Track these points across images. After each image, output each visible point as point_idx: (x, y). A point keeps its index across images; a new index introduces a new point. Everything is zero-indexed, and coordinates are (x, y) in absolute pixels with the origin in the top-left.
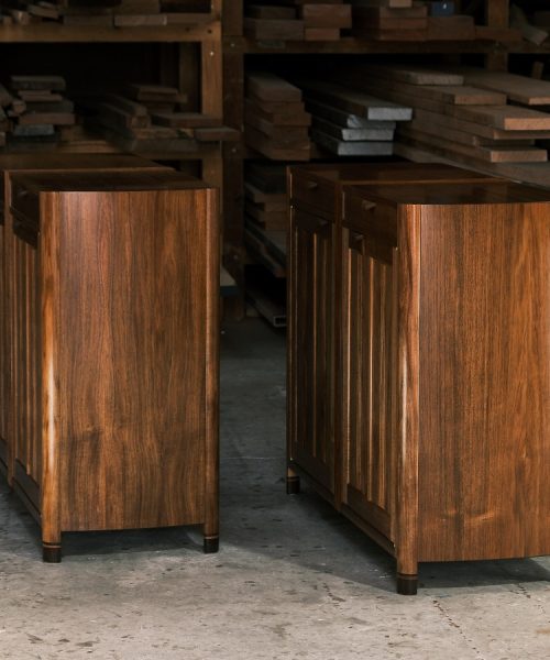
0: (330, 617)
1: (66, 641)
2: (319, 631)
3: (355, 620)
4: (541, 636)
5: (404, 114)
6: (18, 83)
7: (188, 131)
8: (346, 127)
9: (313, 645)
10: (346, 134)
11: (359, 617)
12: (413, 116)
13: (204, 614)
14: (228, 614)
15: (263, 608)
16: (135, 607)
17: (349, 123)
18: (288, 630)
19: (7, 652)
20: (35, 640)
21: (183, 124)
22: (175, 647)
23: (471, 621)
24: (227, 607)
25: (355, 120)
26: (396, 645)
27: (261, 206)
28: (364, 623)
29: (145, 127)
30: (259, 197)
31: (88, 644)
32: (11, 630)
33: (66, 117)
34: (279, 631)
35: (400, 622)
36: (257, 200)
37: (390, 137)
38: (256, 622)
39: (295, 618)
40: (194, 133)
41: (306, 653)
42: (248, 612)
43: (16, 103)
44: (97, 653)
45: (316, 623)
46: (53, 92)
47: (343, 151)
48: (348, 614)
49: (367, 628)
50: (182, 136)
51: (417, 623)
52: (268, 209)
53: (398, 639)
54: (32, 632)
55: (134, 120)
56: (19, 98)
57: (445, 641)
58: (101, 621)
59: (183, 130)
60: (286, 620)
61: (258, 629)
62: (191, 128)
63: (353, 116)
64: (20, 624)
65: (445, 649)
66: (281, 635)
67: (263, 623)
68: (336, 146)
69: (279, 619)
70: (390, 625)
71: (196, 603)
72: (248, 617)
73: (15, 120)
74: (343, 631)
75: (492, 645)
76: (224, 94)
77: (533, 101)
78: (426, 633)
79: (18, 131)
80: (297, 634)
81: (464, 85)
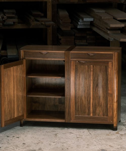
0: (66, 132)
1: (14, 137)
2: (64, 135)
3: (71, 133)
4: (107, 136)
5: (92, 19)
6: (5, 12)
7: (43, 23)
8: (79, 22)
9: (62, 138)
10: (79, 23)
11: (72, 132)
12: (94, 20)
13: (41, 132)
14: (46, 132)
15: (53, 131)
16: (28, 130)
17: (80, 21)
18: (58, 135)
19: (2, 139)
20: (8, 137)
21: (42, 21)
22: (35, 138)
23: (94, 133)
24: (46, 130)
25: (81, 20)
26: (78, 138)
27: (60, 39)
28: (73, 133)
29: (34, 22)
30: (60, 37)
31: (18, 137)
32: (3, 135)
33: (16, 20)
34: (56, 135)
35: (80, 133)
36: (59, 38)
37: (89, 24)
38: (51, 133)
39: (59, 132)
40: (45, 23)
41: (60, 139)
42: (50, 131)
43: (5, 17)
44: (20, 139)
45: (63, 133)
46: (13, 14)
47: (78, 27)
48: (70, 132)
49: (73, 134)
50: (42, 24)
51: (83, 133)
52: (62, 40)
53: (79, 136)
54: (8, 135)
55: (31, 21)
56: (5, 16)
57: (88, 137)
58: (21, 133)
59: (42, 23)
60: (57, 133)
61: (52, 135)
62: (44, 22)
63: (81, 19)
64: (5, 133)
65: (88, 138)
66: (56, 136)
67: (53, 133)
68: (77, 26)
69: (56, 133)
70: (78, 134)
71: (40, 130)
72: (50, 132)
73: (4, 21)
74: (68, 135)
75: (97, 137)
76: (52, 13)
77: (118, 19)
78: (84, 135)
79: (5, 23)
80: (59, 135)
81: (105, 12)
